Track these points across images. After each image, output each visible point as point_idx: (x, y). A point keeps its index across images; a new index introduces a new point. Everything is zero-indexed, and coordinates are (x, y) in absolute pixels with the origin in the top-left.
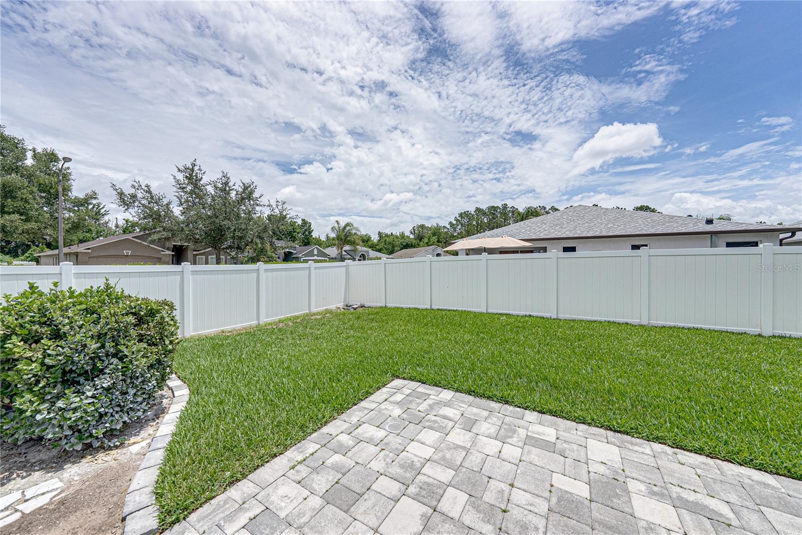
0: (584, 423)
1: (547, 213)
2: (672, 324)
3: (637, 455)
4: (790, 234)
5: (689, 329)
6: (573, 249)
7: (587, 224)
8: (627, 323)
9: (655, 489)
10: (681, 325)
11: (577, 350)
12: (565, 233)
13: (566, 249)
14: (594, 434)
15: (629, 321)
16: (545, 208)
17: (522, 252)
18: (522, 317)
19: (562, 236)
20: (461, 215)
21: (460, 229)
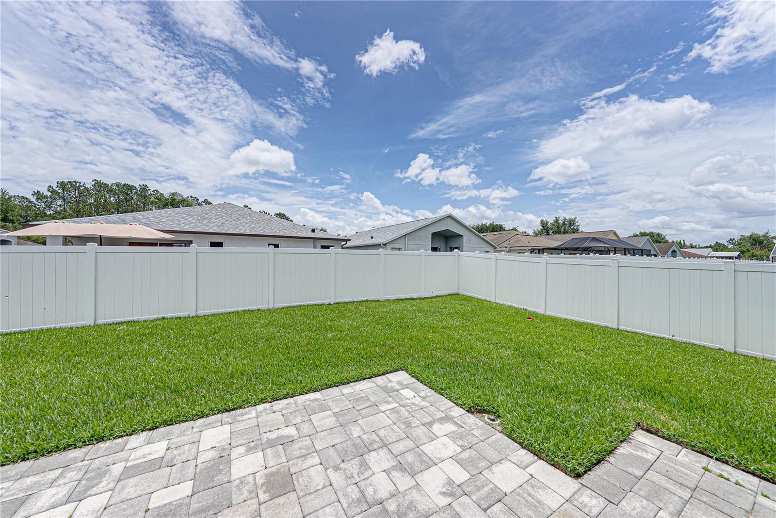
0: (201, 417)
1: (199, 205)
2: (287, 305)
3: (245, 423)
4: (345, 243)
5: (297, 306)
6: (220, 245)
7: (234, 222)
8: (258, 310)
9: (252, 445)
10: (293, 304)
12: (212, 228)
13: (213, 244)
14: (210, 423)
16: (197, 200)
17: (161, 245)
18: (152, 321)
19: (209, 231)
20: (62, 185)
21: (60, 206)
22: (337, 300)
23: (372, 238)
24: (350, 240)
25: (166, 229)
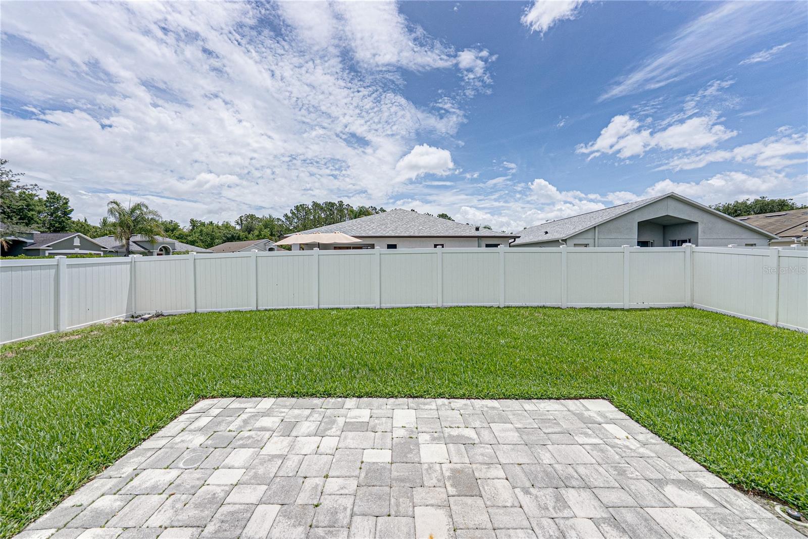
0: (392, 397)
1: (377, 213)
2: (455, 304)
3: (427, 412)
4: (513, 240)
5: (465, 307)
6: (394, 246)
7: (405, 226)
8: (429, 307)
9: (436, 435)
10: (461, 304)
11: (393, 334)
12: (388, 232)
13: (389, 247)
14: (399, 404)
15: (430, 305)
16: (376, 209)
17: (354, 248)
18: (351, 309)
19: (386, 235)
20: (297, 208)
21: (296, 223)
22: (507, 304)
23: (546, 233)
24: (519, 237)
25: (357, 235)
